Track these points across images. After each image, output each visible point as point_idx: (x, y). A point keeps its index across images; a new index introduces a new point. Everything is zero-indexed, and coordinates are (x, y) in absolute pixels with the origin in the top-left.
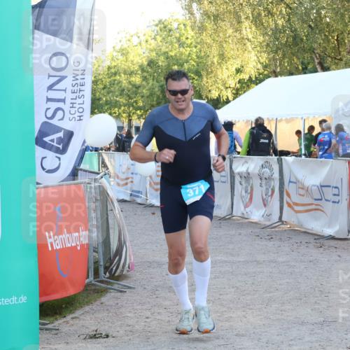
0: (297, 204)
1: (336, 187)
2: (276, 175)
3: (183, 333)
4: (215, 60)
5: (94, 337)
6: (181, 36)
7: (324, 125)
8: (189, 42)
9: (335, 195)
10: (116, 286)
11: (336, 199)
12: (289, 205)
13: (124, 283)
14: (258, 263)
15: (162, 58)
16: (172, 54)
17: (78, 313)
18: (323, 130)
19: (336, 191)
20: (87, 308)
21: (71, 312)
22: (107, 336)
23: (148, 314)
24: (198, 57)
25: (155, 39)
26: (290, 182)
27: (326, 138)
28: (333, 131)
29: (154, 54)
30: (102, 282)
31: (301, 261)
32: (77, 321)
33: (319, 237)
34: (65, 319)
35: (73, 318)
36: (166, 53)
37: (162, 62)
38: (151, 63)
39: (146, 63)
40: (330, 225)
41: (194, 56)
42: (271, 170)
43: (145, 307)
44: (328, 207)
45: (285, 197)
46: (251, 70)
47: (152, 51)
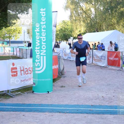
0: (96, 60)
1: (105, 56)
2: (92, 54)
3: (80, 86)
4: (75, 29)
5: (62, 87)
6: (67, 24)
7: (99, 43)
8: (69, 25)
9: (104, 58)
10: (62, 76)
11: (105, 59)
12: (94, 60)
13: (64, 75)
14: (90, 72)
15: (63, 28)
16: (66, 27)
17: (57, 82)
18: (99, 44)
19: (104, 57)
20: (58, 81)
21: (55, 81)
22: (65, 87)
23: (71, 82)
24: (71, 28)
25: (62, 24)
26: (95, 55)
27: (99, 46)
28: (101, 44)
29: (62, 27)
30: (60, 75)
31: (99, 72)
32: (57, 83)
33: (101, 67)
34: (55, 83)
35: (56, 83)
36: (64, 27)
37: (63, 29)
38: (61, 29)
39: (60, 29)
40: (103, 64)
41: (70, 28)
42: (90, 52)
43: (70, 81)
44: (103, 60)
45: (93, 58)
46: (82, 31)
47: (61, 27)
